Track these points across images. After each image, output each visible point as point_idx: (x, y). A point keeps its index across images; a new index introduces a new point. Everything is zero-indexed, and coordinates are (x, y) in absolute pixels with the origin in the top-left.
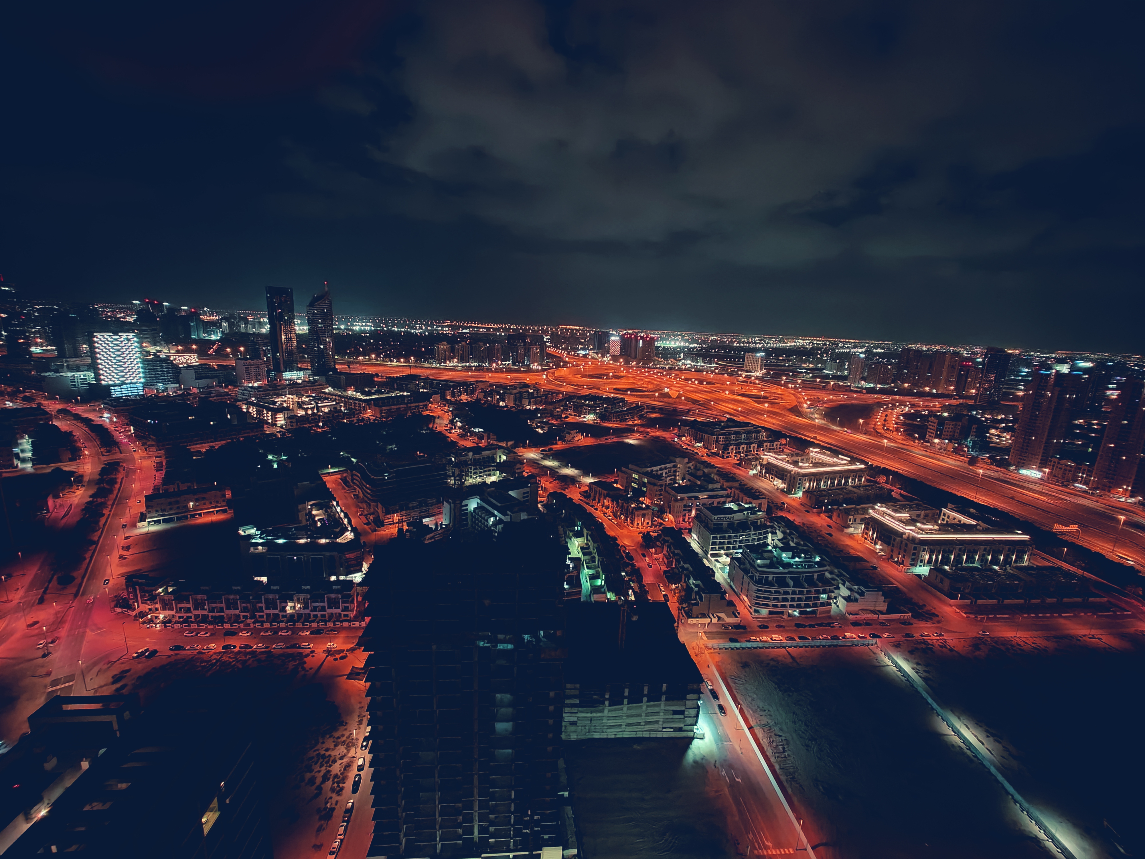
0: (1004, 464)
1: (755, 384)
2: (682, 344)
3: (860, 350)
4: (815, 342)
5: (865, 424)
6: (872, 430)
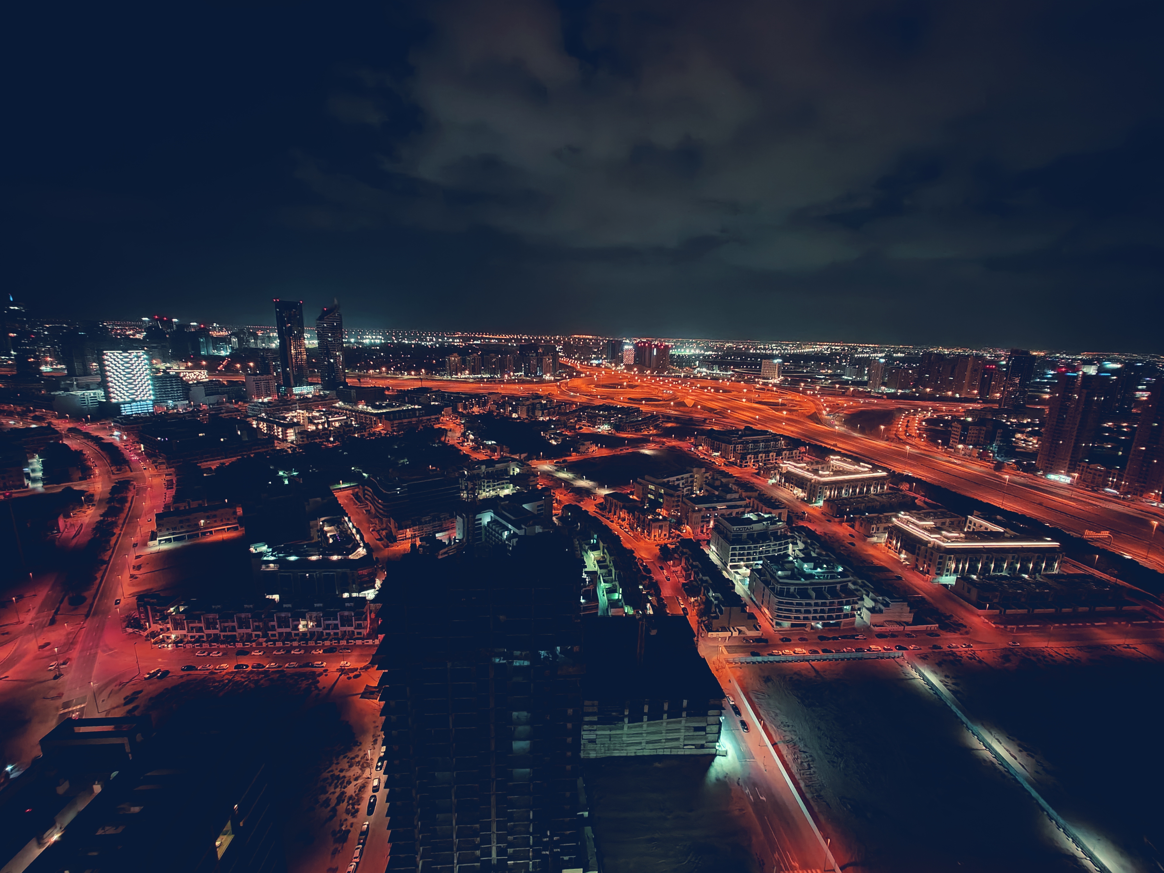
0: (1031, 469)
1: (773, 391)
2: (698, 352)
3: (880, 355)
4: (833, 347)
5: (887, 431)
6: (894, 436)
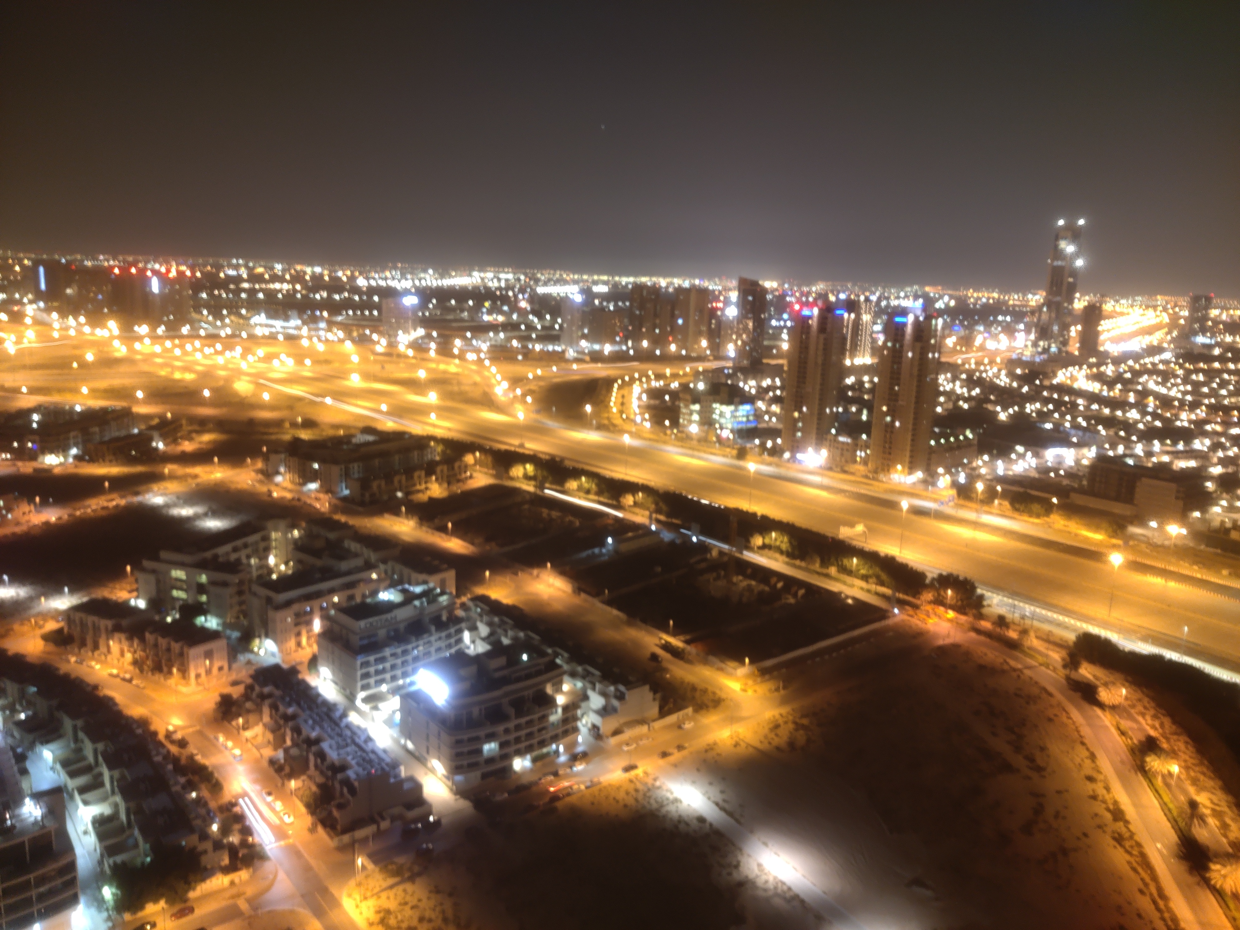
0: (776, 452)
5: (595, 414)
6: (606, 422)
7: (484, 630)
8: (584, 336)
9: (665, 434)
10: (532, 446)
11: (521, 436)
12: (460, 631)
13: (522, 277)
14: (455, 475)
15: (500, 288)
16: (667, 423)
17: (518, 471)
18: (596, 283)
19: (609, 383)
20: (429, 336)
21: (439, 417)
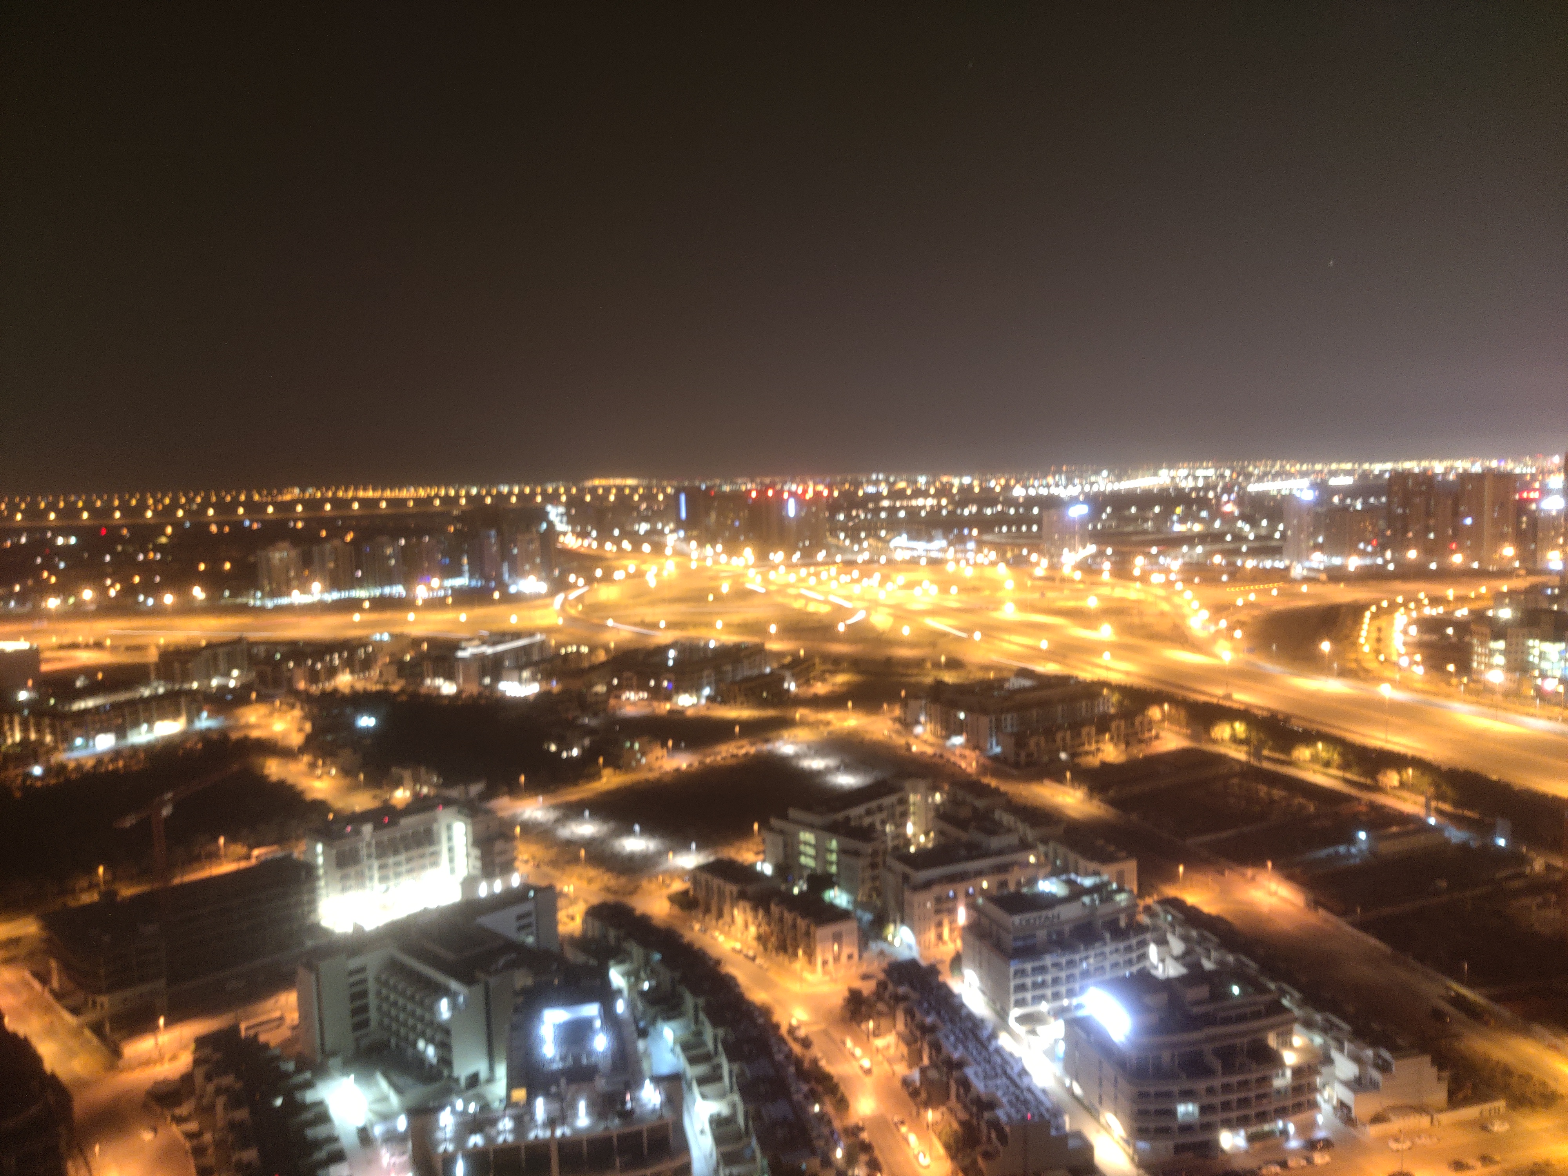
1: (1074, 581)
5: (1336, 654)
6: (1353, 666)
7: (1177, 946)
8: (1318, 547)
9: (1449, 684)
10: (1242, 697)
11: (1227, 684)
12: (1144, 944)
13: (1227, 473)
14: (1136, 733)
15: (1196, 489)
16: (1451, 667)
17: (1223, 731)
18: (1334, 474)
19: (1356, 611)
20: (1101, 554)
21: (1113, 656)
